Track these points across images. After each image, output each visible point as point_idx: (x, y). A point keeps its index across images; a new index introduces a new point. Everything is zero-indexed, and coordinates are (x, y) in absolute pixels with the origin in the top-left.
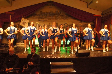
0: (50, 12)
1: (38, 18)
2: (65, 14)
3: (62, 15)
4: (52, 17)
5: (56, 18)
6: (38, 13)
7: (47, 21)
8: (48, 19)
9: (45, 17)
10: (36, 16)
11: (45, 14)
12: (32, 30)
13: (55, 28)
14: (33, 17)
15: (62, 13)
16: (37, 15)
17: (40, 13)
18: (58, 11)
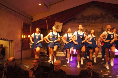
0: (92, 15)
1: (79, 23)
2: (112, 16)
3: (109, 18)
4: (96, 21)
5: (100, 22)
6: (79, 16)
7: (89, 25)
8: (91, 24)
9: (87, 21)
10: (76, 21)
11: (86, 17)
12: (80, 36)
13: (111, 33)
14: (72, 22)
15: (108, 15)
16: (78, 19)
17: (81, 17)
18: (104, 13)
